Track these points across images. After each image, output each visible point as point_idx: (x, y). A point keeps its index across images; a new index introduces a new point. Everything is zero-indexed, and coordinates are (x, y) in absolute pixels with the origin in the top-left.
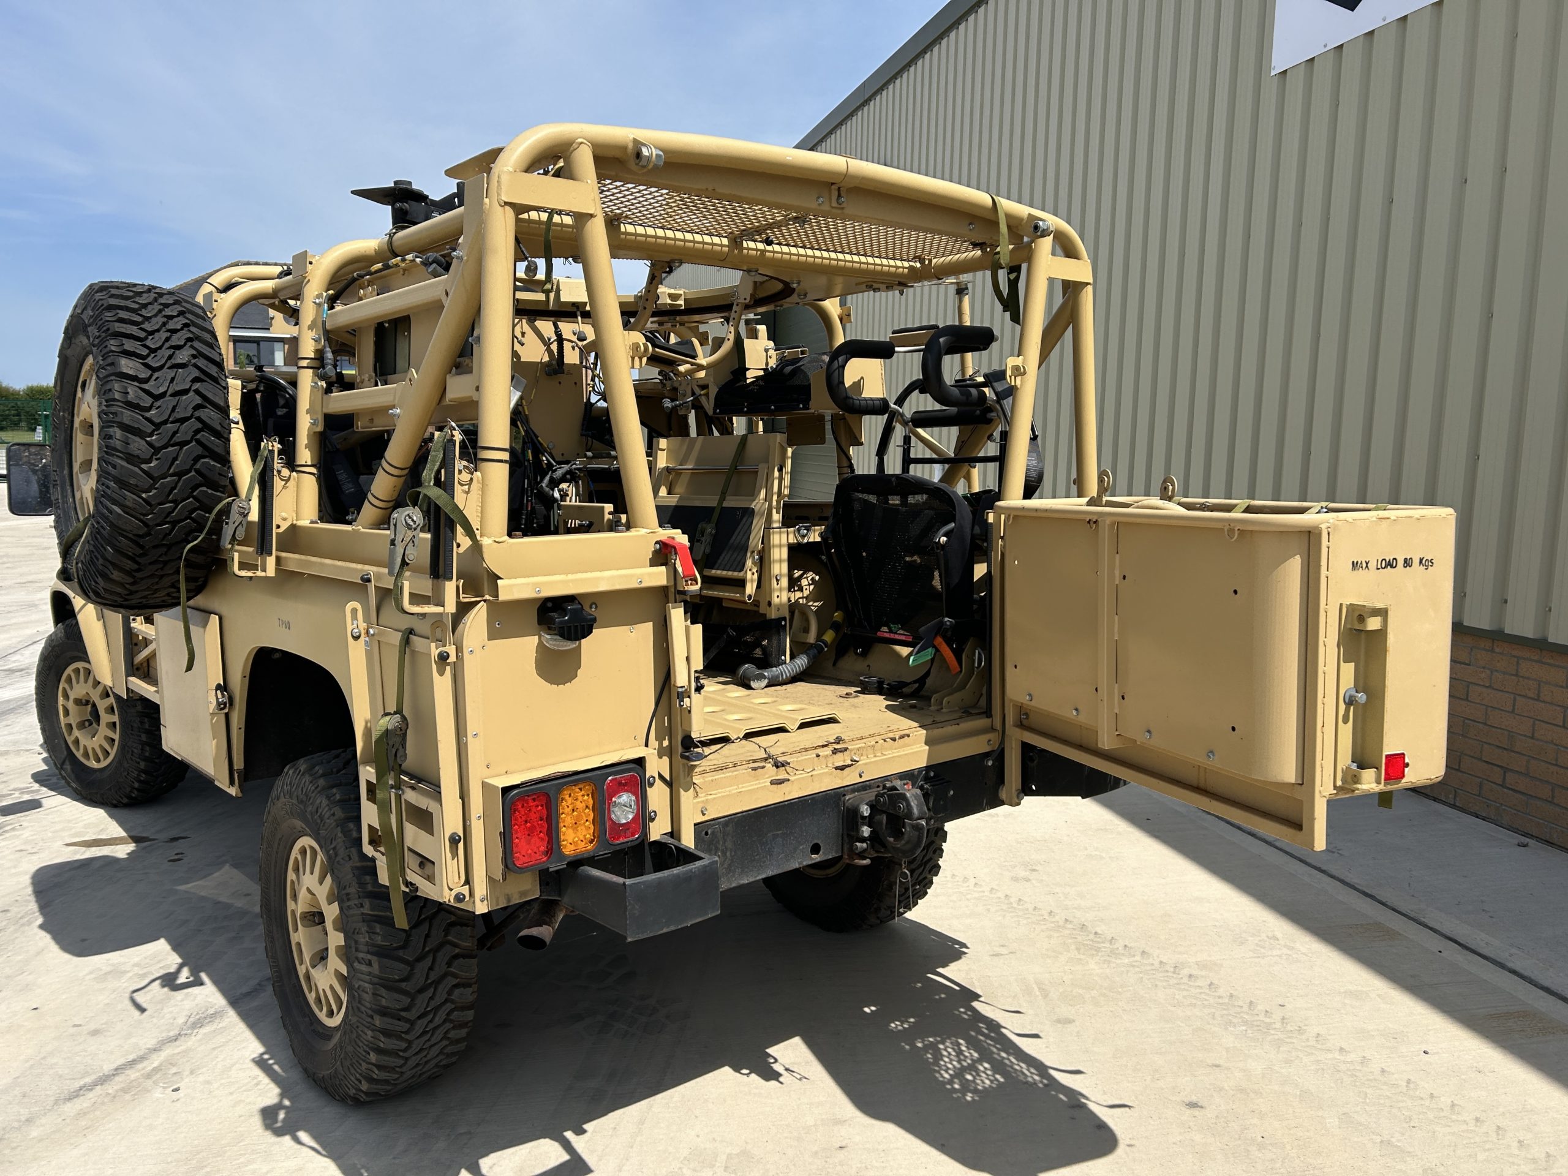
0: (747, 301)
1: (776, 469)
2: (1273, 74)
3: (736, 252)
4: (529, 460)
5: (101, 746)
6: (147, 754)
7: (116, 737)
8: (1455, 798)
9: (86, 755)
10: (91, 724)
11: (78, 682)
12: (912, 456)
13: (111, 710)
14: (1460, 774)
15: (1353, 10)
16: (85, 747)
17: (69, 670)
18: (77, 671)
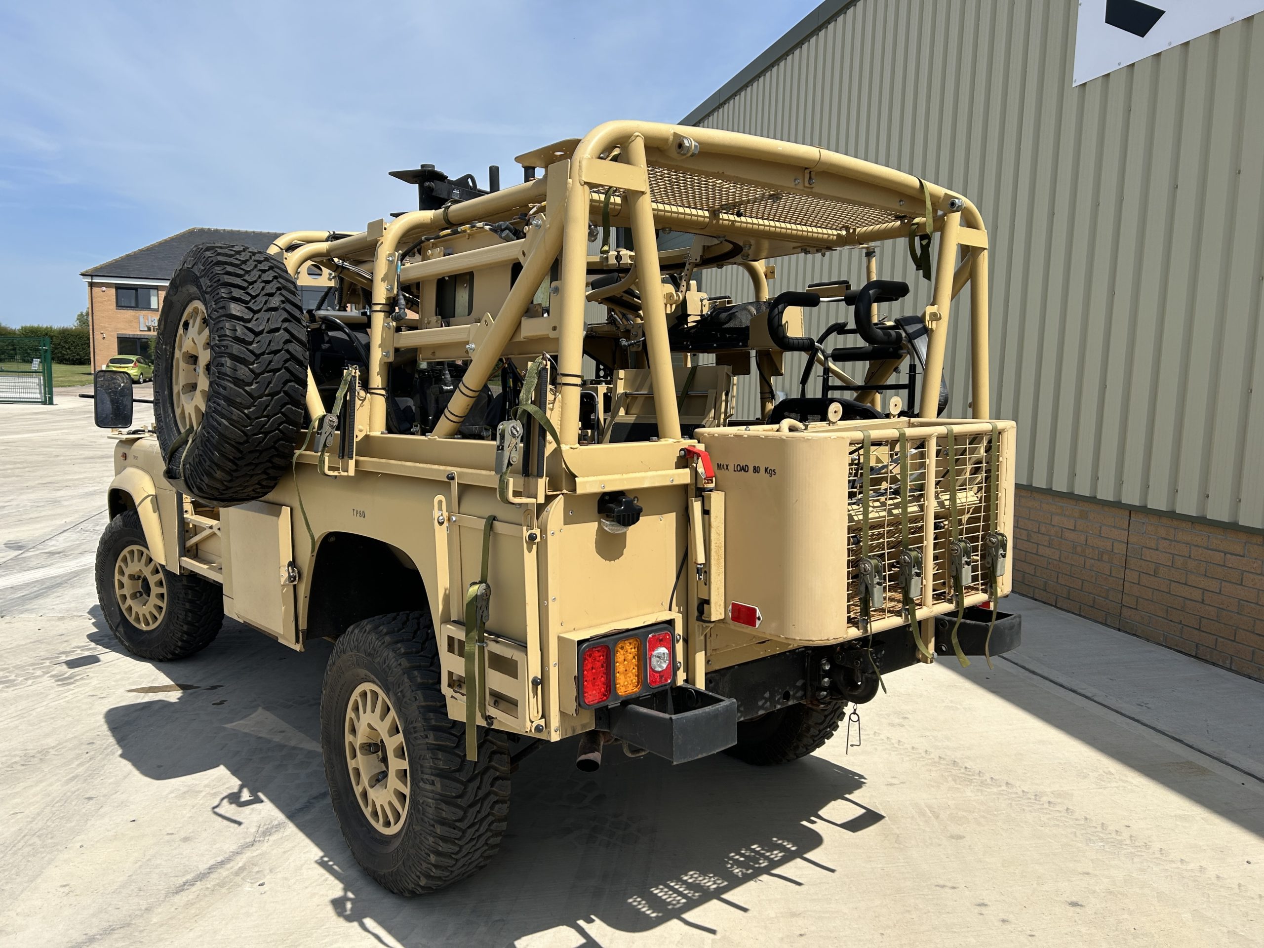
0: (698, 261)
1: (724, 394)
2: (1074, 86)
3: (714, 222)
4: (510, 387)
5: (150, 613)
6: (189, 619)
7: (164, 605)
8: (1231, 664)
9: (137, 619)
10: (141, 595)
11: (132, 561)
12: (830, 384)
13: (160, 584)
14: (1235, 644)
15: (1143, 36)
16: (137, 614)
17: (125, 552)
18: (132, 552)
